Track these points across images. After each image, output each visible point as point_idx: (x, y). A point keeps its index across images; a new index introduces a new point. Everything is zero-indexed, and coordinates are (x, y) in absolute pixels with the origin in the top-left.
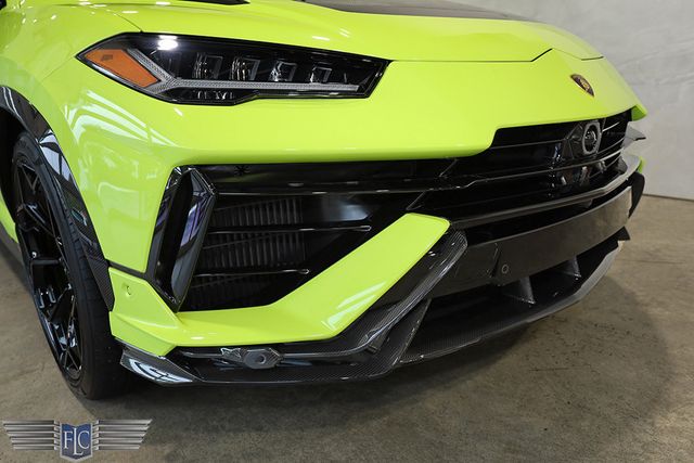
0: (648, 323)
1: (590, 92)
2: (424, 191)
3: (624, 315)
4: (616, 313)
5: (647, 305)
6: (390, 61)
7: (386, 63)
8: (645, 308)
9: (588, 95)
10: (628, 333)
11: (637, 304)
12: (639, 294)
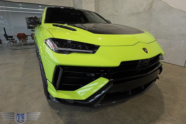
0: (161, 97)
1: (147, 52)
2: (103, 74)
3: (157, 95)
4: (155, 94)
5: (163, 93)
6: (100, 46)
7: (99, 46)
8: (162, 93)
9: (146, 53)
10: (156, 99)
11: (160, 92)
12: (162, 89)
